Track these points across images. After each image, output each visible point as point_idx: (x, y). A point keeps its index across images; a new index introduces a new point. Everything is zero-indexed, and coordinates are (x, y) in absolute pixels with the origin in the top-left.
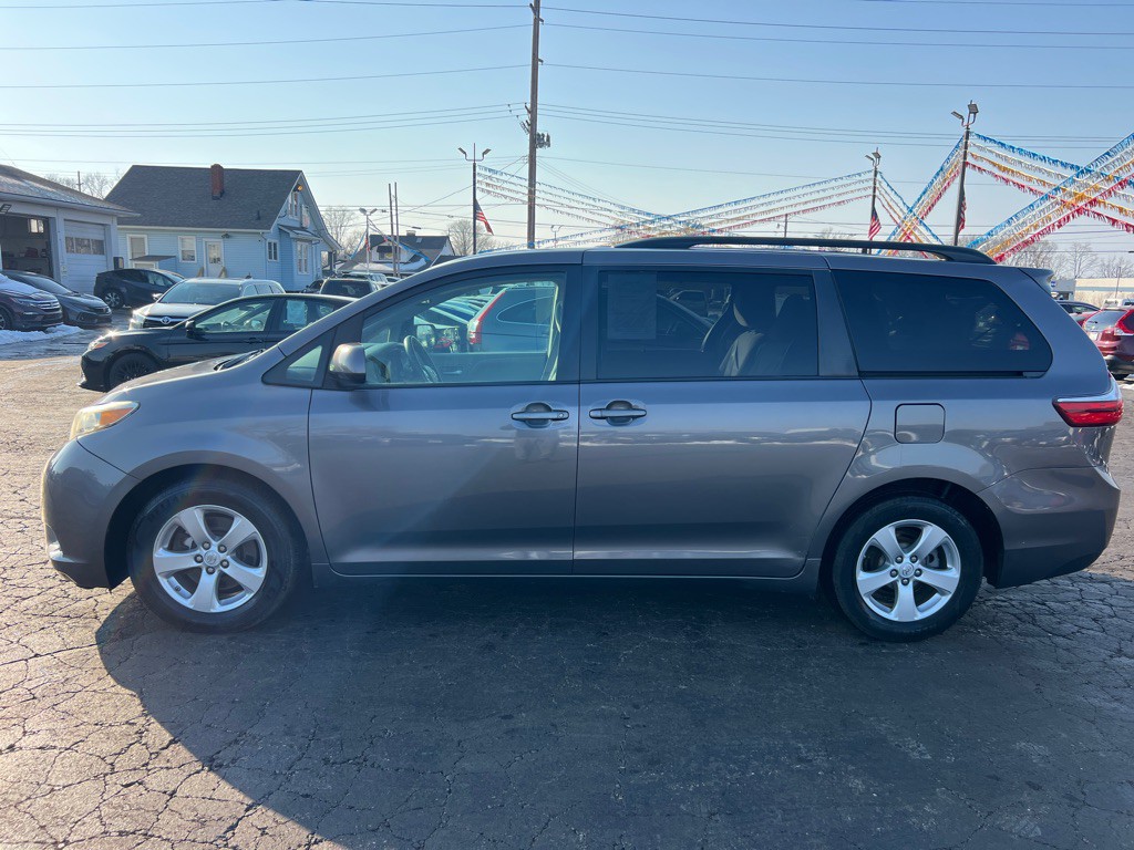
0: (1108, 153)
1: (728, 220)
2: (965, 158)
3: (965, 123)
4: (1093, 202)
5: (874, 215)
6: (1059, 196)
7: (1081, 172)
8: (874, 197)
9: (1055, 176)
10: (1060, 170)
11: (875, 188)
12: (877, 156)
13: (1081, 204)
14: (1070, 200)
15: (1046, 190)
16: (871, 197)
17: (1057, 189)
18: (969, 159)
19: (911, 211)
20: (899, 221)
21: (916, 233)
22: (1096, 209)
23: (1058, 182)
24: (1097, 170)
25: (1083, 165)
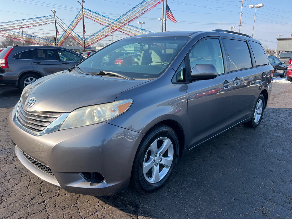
0: (121, 17)
1: (11, 27)
2: (83, 14)
3: (82, 5)
4: (119, 28)
5: (56, 28)
6: (110, 26)
7: (115, 21)
8: (55, 22)
9: (109, 21)
10: (109, 20)
11: (55, 20)
12: (55, 11)
13: (116, 28)
14: (113, 27)
15: (107, 25)
16: (55, 23)
17: (110, 25)
18: (84, 15)
19: (69, 28)
20: (65, 30)
21: (71, 33)
22: (120, 30)
23: (110, 23)
24: (119, 20)
25: (115, 19)
